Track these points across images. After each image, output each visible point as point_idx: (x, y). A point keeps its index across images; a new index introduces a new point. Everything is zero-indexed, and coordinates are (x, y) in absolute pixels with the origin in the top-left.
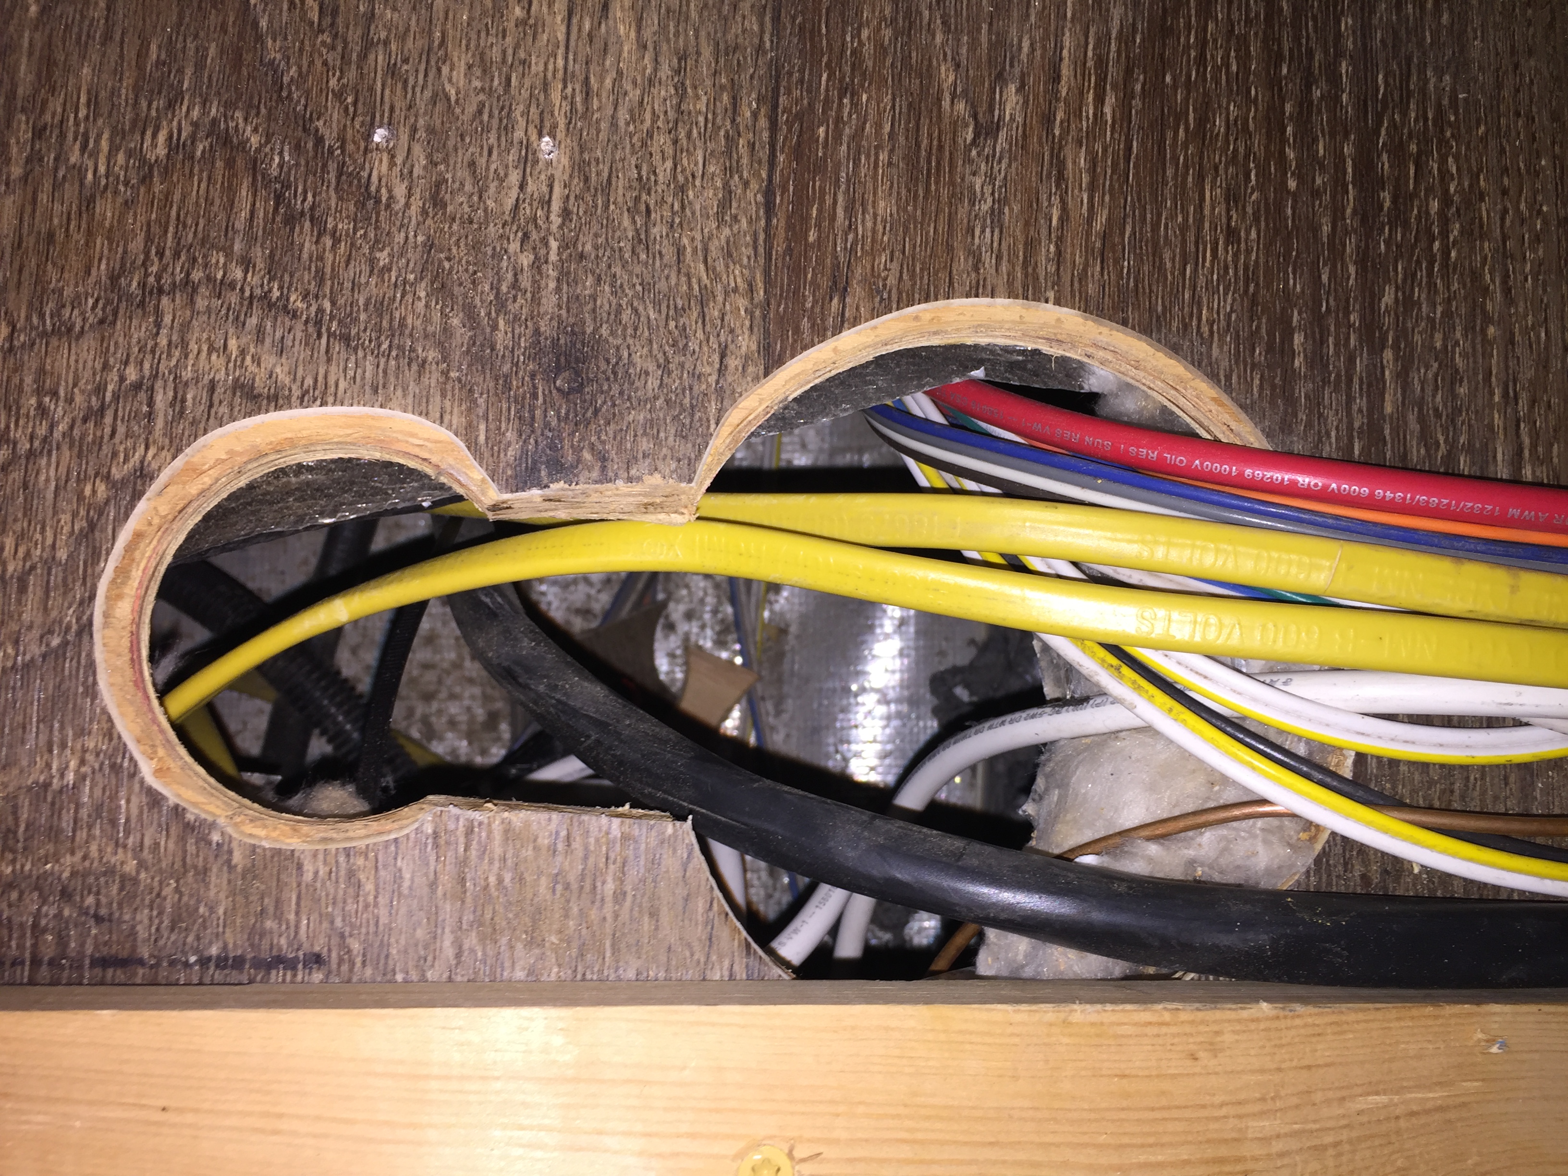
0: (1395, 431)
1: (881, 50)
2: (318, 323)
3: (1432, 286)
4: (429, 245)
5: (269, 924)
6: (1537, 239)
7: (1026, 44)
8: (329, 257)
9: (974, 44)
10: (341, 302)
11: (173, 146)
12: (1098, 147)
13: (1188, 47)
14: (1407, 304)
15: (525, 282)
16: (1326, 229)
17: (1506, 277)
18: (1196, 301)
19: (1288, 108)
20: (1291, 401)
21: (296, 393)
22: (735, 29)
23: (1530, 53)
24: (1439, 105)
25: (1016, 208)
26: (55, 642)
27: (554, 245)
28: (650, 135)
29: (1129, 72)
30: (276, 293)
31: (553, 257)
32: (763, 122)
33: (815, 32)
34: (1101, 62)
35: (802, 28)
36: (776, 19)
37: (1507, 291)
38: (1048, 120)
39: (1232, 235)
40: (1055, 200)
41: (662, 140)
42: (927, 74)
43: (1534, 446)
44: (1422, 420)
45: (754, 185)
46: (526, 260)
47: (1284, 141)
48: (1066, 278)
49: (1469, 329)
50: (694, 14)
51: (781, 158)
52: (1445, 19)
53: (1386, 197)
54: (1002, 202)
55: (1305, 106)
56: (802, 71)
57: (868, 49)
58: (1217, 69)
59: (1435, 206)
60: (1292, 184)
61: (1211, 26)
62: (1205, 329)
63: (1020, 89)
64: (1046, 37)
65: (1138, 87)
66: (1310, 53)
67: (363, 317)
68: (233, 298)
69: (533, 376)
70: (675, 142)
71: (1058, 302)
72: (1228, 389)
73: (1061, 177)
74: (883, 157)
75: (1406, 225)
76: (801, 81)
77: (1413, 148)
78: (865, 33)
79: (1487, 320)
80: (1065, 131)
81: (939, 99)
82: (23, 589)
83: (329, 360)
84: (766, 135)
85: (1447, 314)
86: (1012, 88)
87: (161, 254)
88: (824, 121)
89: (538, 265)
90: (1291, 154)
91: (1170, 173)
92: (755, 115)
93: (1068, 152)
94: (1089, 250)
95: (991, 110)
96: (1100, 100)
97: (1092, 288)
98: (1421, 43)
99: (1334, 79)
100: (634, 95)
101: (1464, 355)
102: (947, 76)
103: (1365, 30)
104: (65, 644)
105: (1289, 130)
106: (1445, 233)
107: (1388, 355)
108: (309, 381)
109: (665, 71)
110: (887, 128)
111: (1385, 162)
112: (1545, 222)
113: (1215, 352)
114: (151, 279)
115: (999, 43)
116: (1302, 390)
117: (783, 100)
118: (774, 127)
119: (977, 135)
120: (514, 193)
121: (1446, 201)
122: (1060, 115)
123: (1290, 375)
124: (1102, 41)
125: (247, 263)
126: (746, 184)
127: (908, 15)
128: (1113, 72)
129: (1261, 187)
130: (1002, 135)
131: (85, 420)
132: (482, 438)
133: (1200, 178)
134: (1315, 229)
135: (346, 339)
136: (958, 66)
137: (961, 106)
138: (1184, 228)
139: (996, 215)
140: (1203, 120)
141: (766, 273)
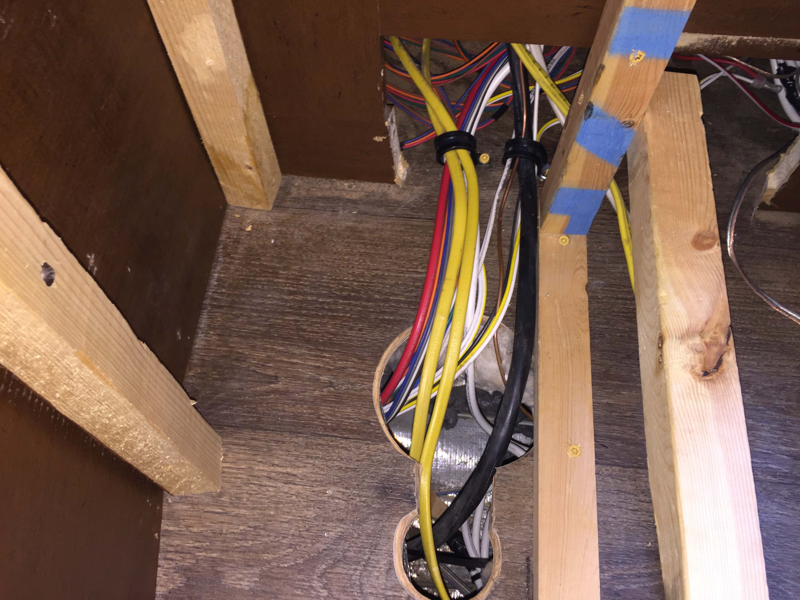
0: (409, 298)
1: (309, 408)
2: (372, 552)
3: (375, 286)
4: (353, 523)
5: (519, 570)
6: (364, 261)
7: (310, 373)
8: (355, 549)
9: (309, 385)
10: (366, 546)
11: (324, 588)
12: (337, 359)
13: (313, 336)
14: (379, 292)
15: (364, 499)
16: (360, 308)
17: (373, 269)
18: (376, 340)
19: (330, 314)
20: (401, 321)
21: (389, 558)
22: (302, 443)
23: (319, 257)
24: (332, 280)
25: (351, 379)
27: (354, 492)
28: (327, 466)
29: (319, 350)
30: (364, 563)
31: (358, 492)
32: (326, 438)
33: (304, 424)
34: (316, 356)
35: (302, 427)
36: (300, 433)
37: (377, 270)
38: (329, 370)
39: (360, 330)
40: (349, 370)
41: (329, 463)
42: (316, 398)
43: (414, 268)
44: (407, 292)
45: (342, 441)
46: (358, 499)
47: (338, 316)
48: (369, 369)
49: (385, 279)
50: (297, 453)
51: (335, 434)
52: (309, 275)
53: (353, 294)
54: (349, 383)
55: (330, 310)
56: (313, 428)
57: (309, 411)
58: (319, 329)
59: (355, 283)
60: (349, 315)
61: (308, 330)
62: (383, 338)
63: (321, 375)
64: (309, 368)
65: (323, 348)
66: (316, 307)
67: (370, 541)
68: (365, 574)
69: (387, 499)
70: (330, 460)
71: (375, 371)
72: (398, 334)
73: (343, 368)
74: (336, 410)
75: (360, 290)
76: (316, 428)
77: (341, 287)
78: (305, 411)
79: (383, 275)
80: (332, 366)
81: (323, 395)
83: (381, 550)
84: (329, 438)
85: (382, 283)
86: (321, 377)
87: (352, 592)
88: (327, 423)
89: (360, 496)
90: (341, 315)
91: (344, 343)
92: (324, 440)
93: (338, 366)
94: (362, 363)
95: (326, 383)
96: (325, 357)
97: (372, 363)
98: (316, 282)
99: (323, 303)
100: (317, 469)
101: (392, 281)
102: (317, 393)
103: (311, 294)
105: (335, 314)
106: (362, 282)
107: (391, 298)
108: (387, 555)
109: (311, 461)
110: (329, 408)
111: (345, 293)
112: (361, 259)
113: (388, 336)
114: (359, 595)
115: (309, 379)
116: (398, 318)
117: (320, 433)
118: (327, 436)
119: (332, 387)
120: (341, 501)
121: (354, 281)
122: (328, 367)
123: (395, 320)
124: (310, 355)
125: (356, 570)
126: (341, 443)
127: (301, 401)
128: (318, 353)
129: (349, 322)
130: (333, 381)
132: (402, 512)
133: (346, 336)
134: (360, 311)
135: (376, 545)
136: (314, 390)
137: (325, 390)
138: (358, 341)
139: (352, 384)
140: (332, 334)
141: (364, 440)
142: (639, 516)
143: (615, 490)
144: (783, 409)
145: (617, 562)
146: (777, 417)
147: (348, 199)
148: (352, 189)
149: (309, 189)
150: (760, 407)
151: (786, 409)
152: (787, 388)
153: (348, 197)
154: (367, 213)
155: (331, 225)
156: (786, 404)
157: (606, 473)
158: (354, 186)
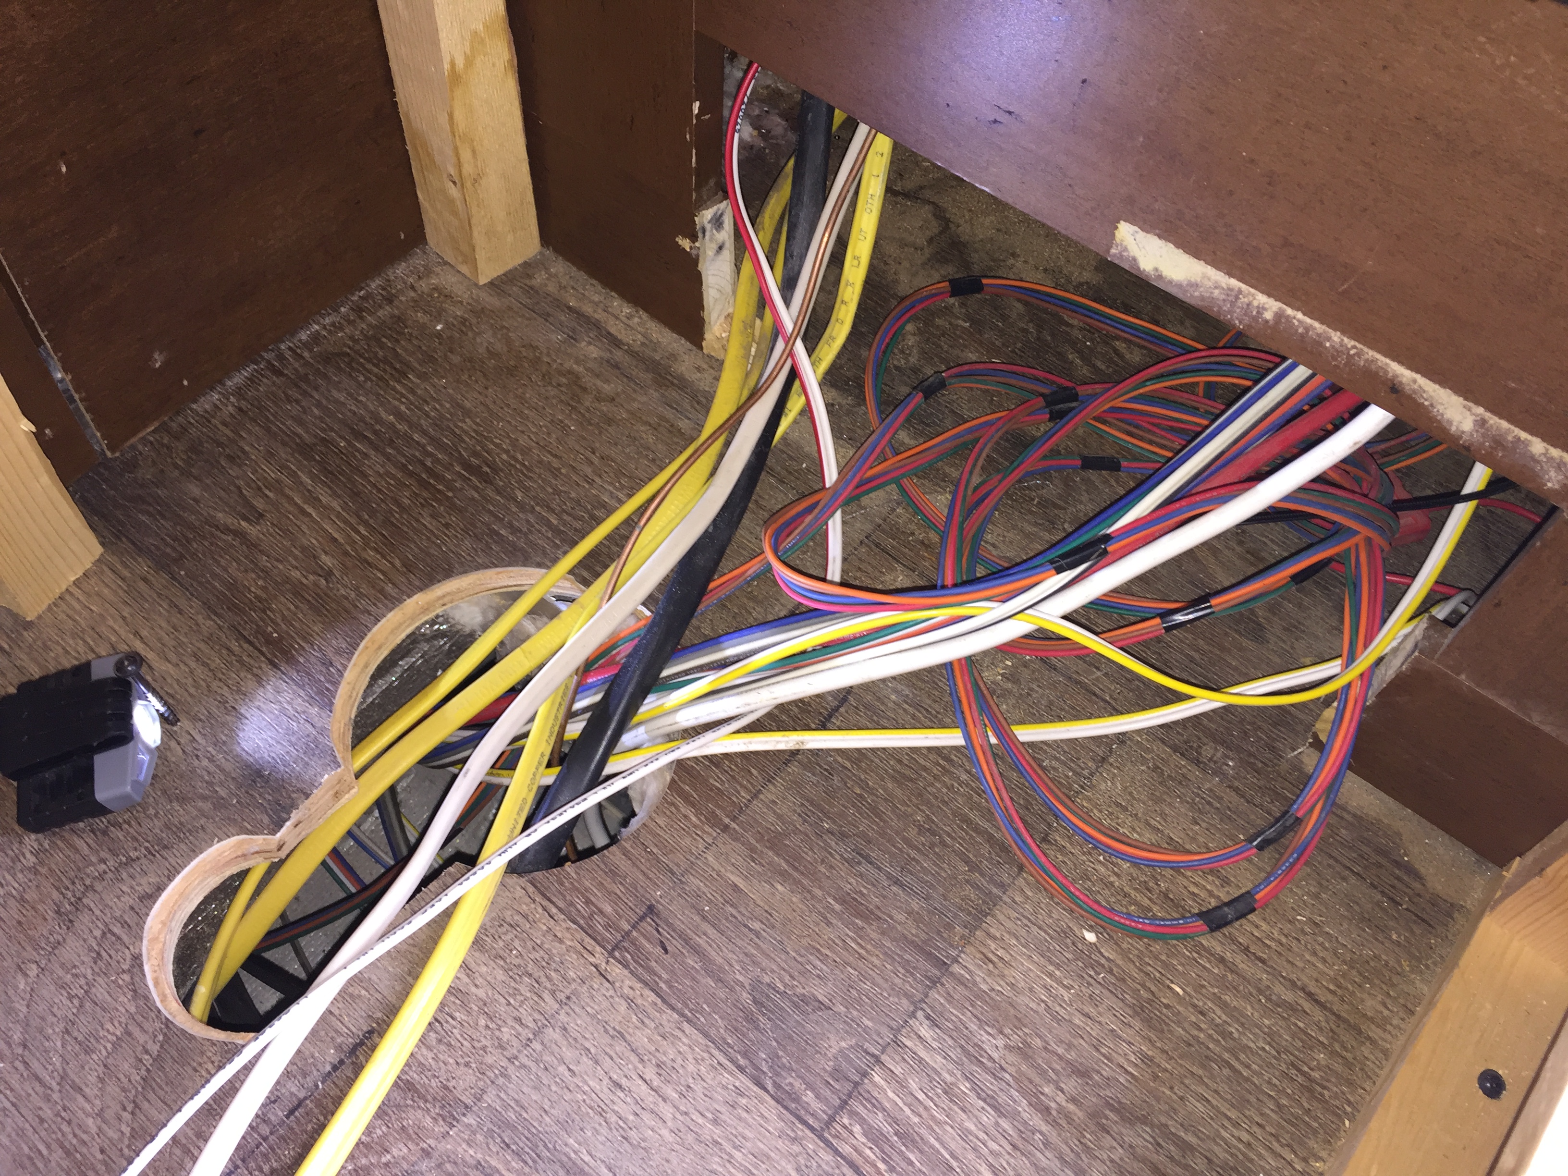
0: (565, 525)
1: (263, 588)
2: (150, 852)
3: (530, 478)
4: (164, 792)
5: (339, 1040)
6: (549, 434)
7: (314, 541)
8: (131, 831)
9: (296, 558)
10: (150, 839)
11: (36, 854)
12: (373, 545)
13: (370, 492)
14: (527, 489)
15: (212, 768)
16: (476, 495)
17: (550, 452)
18: (458, 555)
19: (424, 476)
20: (522, 549)
21: (165, 880)
22: (204, 629)
24: (475, 431)
25: (364, 586)
26: (161, 1038)
27: (210, 749)
28: (208, 686)
29: (359, 517)
30: (124, 859)
31: (214, 752)
32: (246, 646)
33: (235, 605)
34: (346, 522)
35: (229, 608)
36: (216, 614)
37: (555, 456)
38: (346, 553)
39: (447, 526)
40: (375, 572)
41: (215, 685)
42: (287, 580)
43: (615, 487)
44: (569, 515)
45: (263, 665)
46: (205, 762)
47: (434, 486)
48: (404, 589)
49: (556, 477)
50: (185, 640)
51: (264, 649)
52: (448, 406)
53: (486, 469)
54: (356, 589)
55: (429, 470)
56: (242, 619)
57: (259, 592)
58: (388, 489)
59: (505, 457)
60: (450, 494)
61: (372, 479)
62: (469, 558)
63: (326, 553)
64: (317, 532)
65: (367, 517)
66: (414, 456)
67: (164, 835)
68: (110, 875)
69: (247, 792)
70: (220, 680)
71: (409, 597)
72: (496, 566)
73: (369, 564)
74: (300, 616)
75: (502, 470)
76: (246, 622)
77: (479, 448)
78: (253, 589)
79: (559, 470)
80: (356, 551)
81: (302, 583)
82: (129, 1034)
83: (166, 859)
84: (251, 648)
85: (543, 480)
86: (323, 557)
87: (67, 889)
88: (267, 625)
89: (211, 760)
90: (441, 487)
91: (406, 529)
92: (241, 647)
93: (364, 555)
94: (404, 574)
95: (322, 568)
96: (358, 532)
97: (417, 583)
98: (448, 420)
99: (430, 455)
100: (190, 681)
101: (562, 485)
102: (296, 574)
103: (424, 433)
104: (165, 1035)
105: (432, 481)
106: (516, 460)
107: (538, 508)
108: (166, 872)
109: (193, 665)
110: (292, 607)
111: (474, 461)
112: (546, 427)
113: (480, 561)
114: (73, 899)
115: (304, 549)
116: (522, 544)
117: (245, 633)
118: (250, 643)
119: (326, 580)
120: (178, 748)
121: (507, 452)
122: (349, 548)
123: (513, 545)
124: (339, 516)
125: (103, 861)
126: (260, 668)
127: (262, 571)
128: (353, 520)
129: (440, 504)
130: (335, 571)
131: (95, 963)
132: (249, 827)
133: (417, 520)
134: (473, 499)
135: (166, 847)
136: (297, 568)
137: (311, 577)
138: (428, 539)
139: (360, 595)
140: (399, 505)
141: (297, 684)
142: (615, 1099)
143: (614, 1029)
144: (1048, 1109)
145: (508, 1146)
146: (1025, 1116)
147: (609, 333)
148: (630, 323)
149: (565, 287)
150: (1007, 1076)
151: (1054, 1113)
152: (1091, 1078)
153: (613, 331)
154: (619, 368)
155: (548, 355)
156: (1064, 1103)
157: (626, 990)
158: (636, 320)
